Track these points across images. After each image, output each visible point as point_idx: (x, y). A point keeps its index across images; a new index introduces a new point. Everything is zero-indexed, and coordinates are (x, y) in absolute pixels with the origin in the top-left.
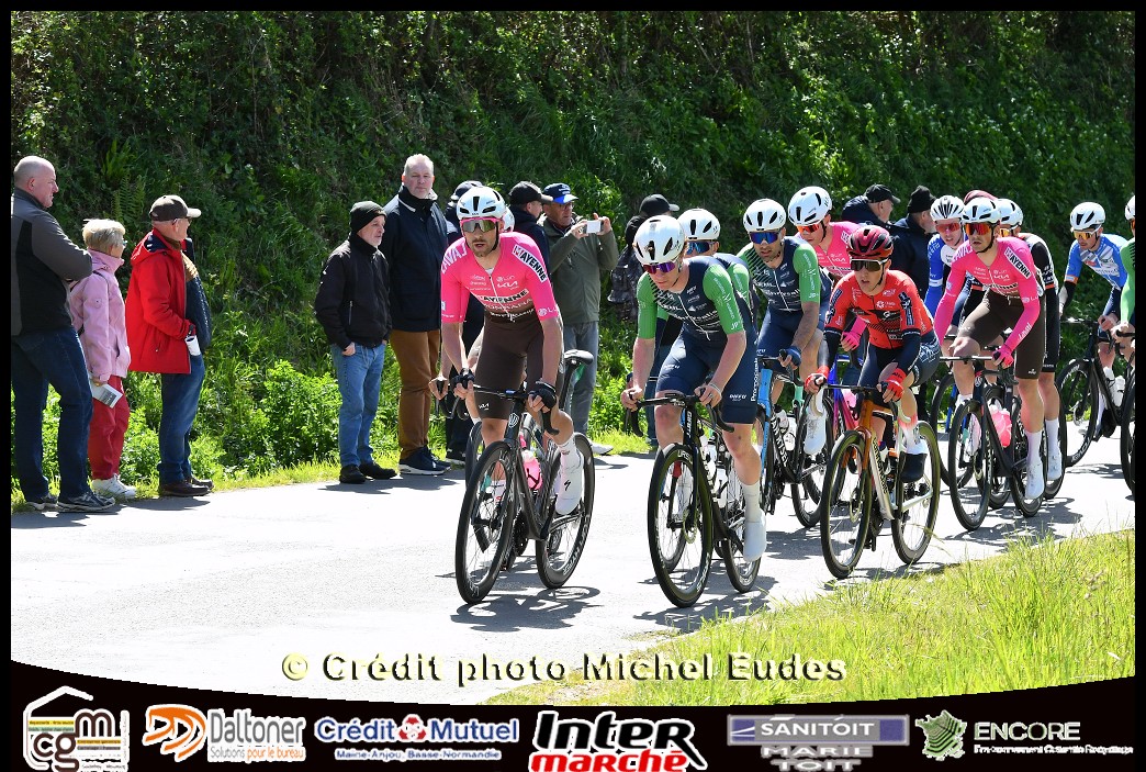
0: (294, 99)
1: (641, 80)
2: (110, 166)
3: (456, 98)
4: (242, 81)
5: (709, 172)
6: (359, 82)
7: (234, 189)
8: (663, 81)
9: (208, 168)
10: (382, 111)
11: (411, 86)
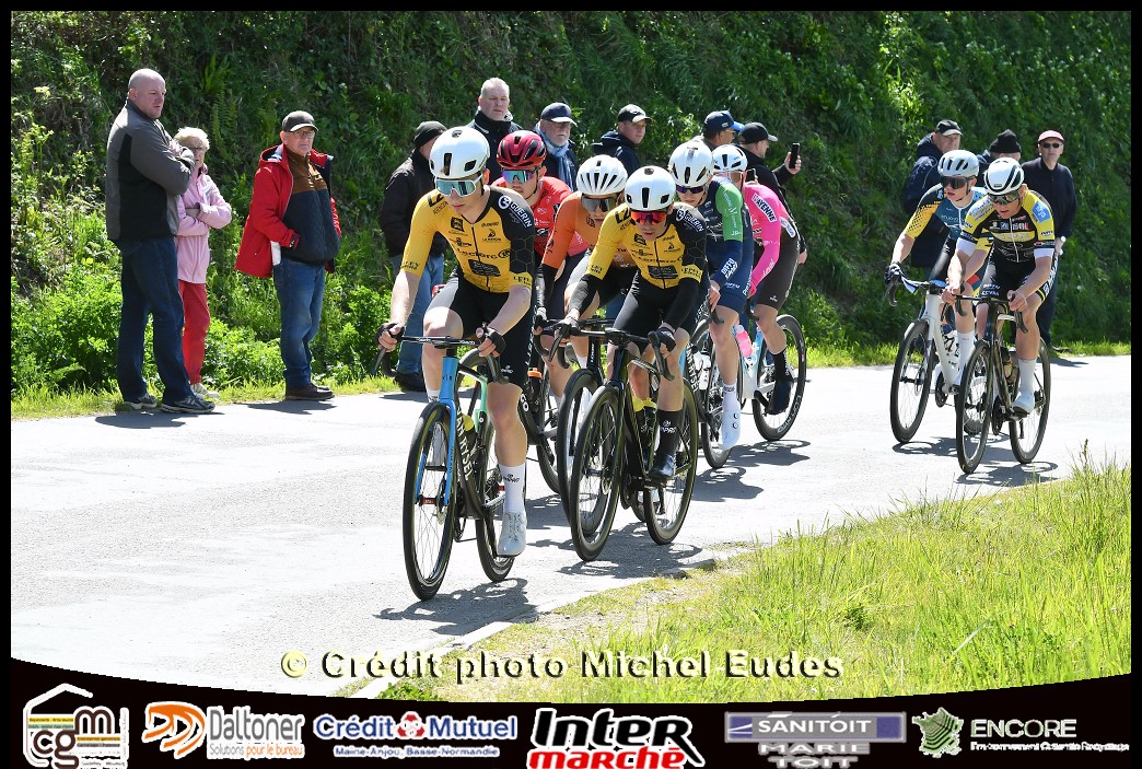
2: (208, 80)
5: (785, 103)
7: (328, 106)
9: (304, 85)
10: (471, 36)
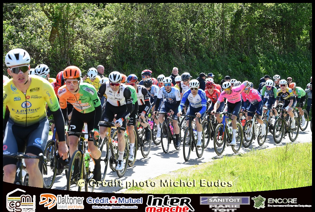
1: (227, 54)
3: (191, 56)
4: (150, 52)
10: (177, 58)
11: (183, 54)
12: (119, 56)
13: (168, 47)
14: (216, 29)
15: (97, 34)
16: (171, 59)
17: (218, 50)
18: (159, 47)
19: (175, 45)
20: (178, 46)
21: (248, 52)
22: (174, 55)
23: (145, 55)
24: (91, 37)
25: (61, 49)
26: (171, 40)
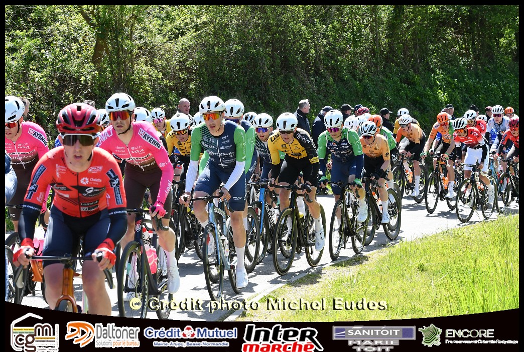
0: (274, 80)
1: (384, 73)
3: (325, 79)
4: (258, 74)
6: (295, 74)
8: (391, 73)
10: (302, 83)
11: (311, 75)
12: (207, 83)
13: (287, 65)
14: (364, 32)
15: (170, 48)
16: (293, 84)
17: (368, 67)
18: (272, 66)
19: (298, 61)
20: (303, 62)
21: (418, 68)
22: (298, 78)
23: (250, 80)
24: (161, 53)
25: (113, 76)
26: (290, 53)
